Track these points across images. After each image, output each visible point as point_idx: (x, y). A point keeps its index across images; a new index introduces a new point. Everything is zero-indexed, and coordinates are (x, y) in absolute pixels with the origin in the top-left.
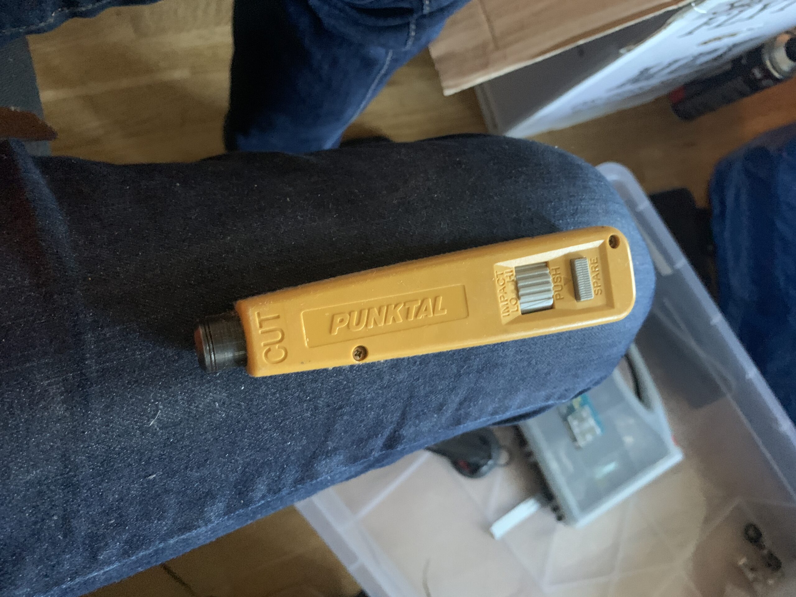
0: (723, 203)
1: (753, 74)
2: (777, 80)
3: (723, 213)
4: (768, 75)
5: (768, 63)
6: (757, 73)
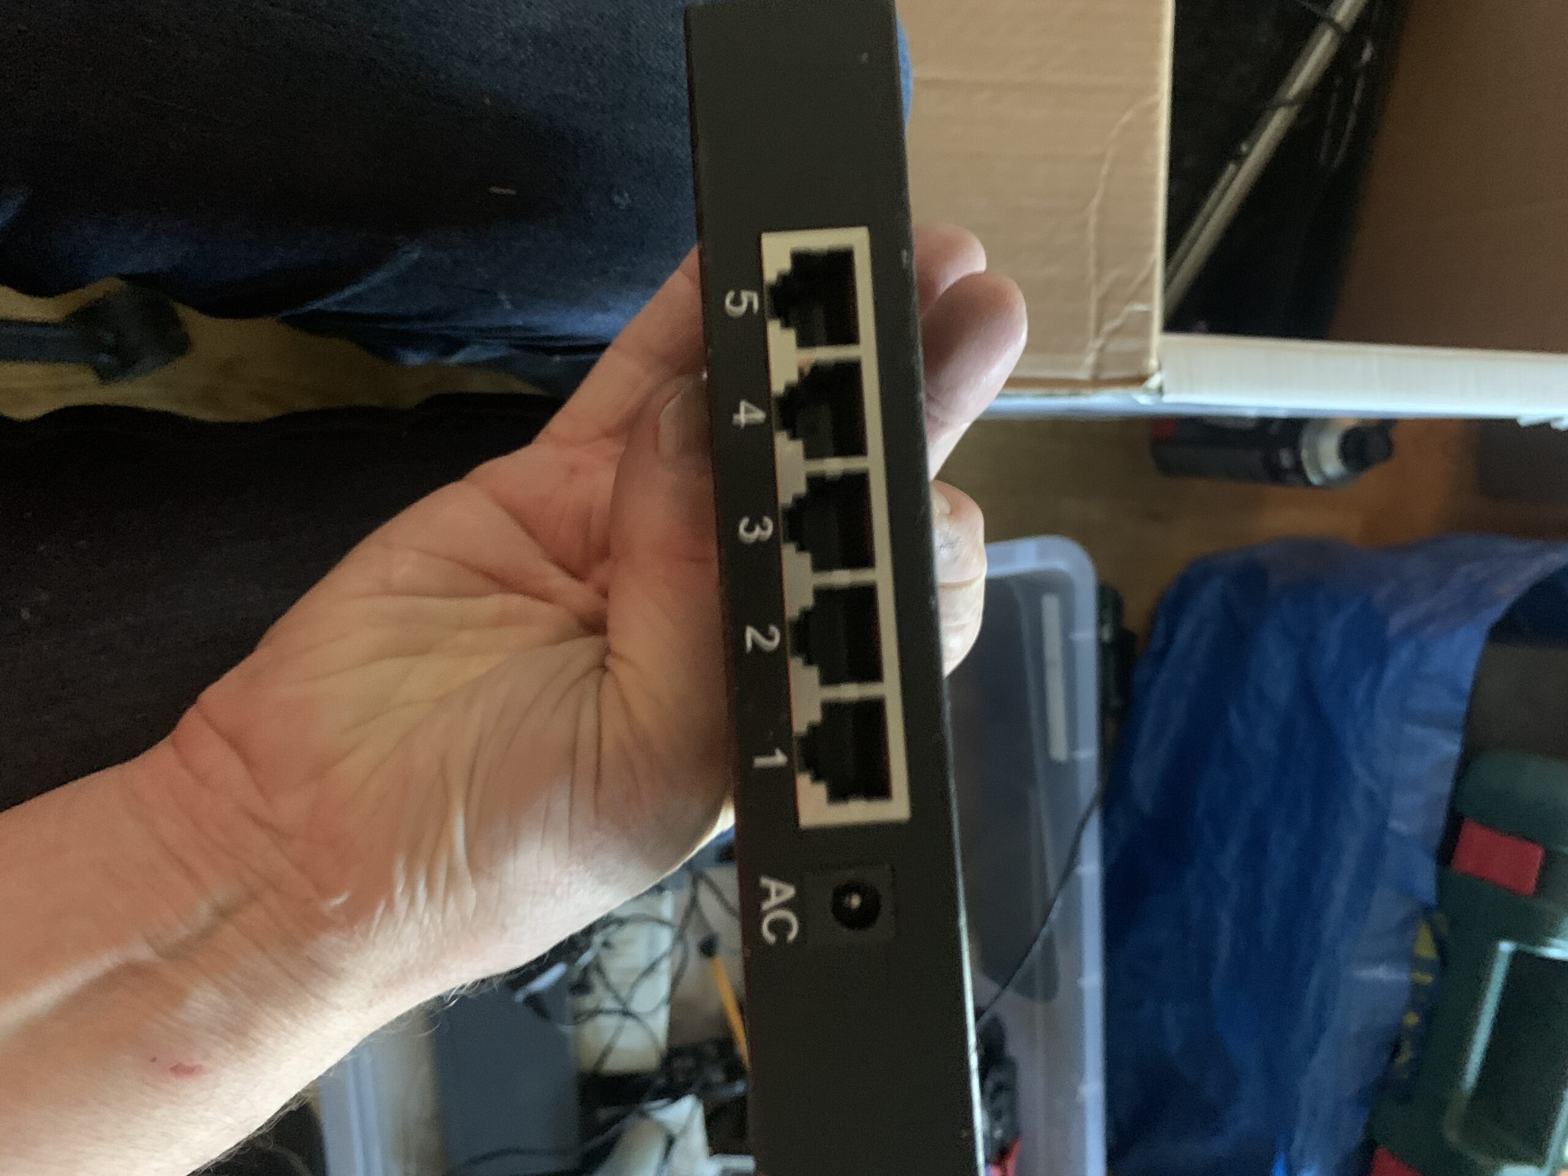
0: (1170, 636)
1: (1279, 458)
2: (1308, 484)
3: (1164, 653)
4: (1298, 468)
5: (1305, 454)
6: (1285, 459)
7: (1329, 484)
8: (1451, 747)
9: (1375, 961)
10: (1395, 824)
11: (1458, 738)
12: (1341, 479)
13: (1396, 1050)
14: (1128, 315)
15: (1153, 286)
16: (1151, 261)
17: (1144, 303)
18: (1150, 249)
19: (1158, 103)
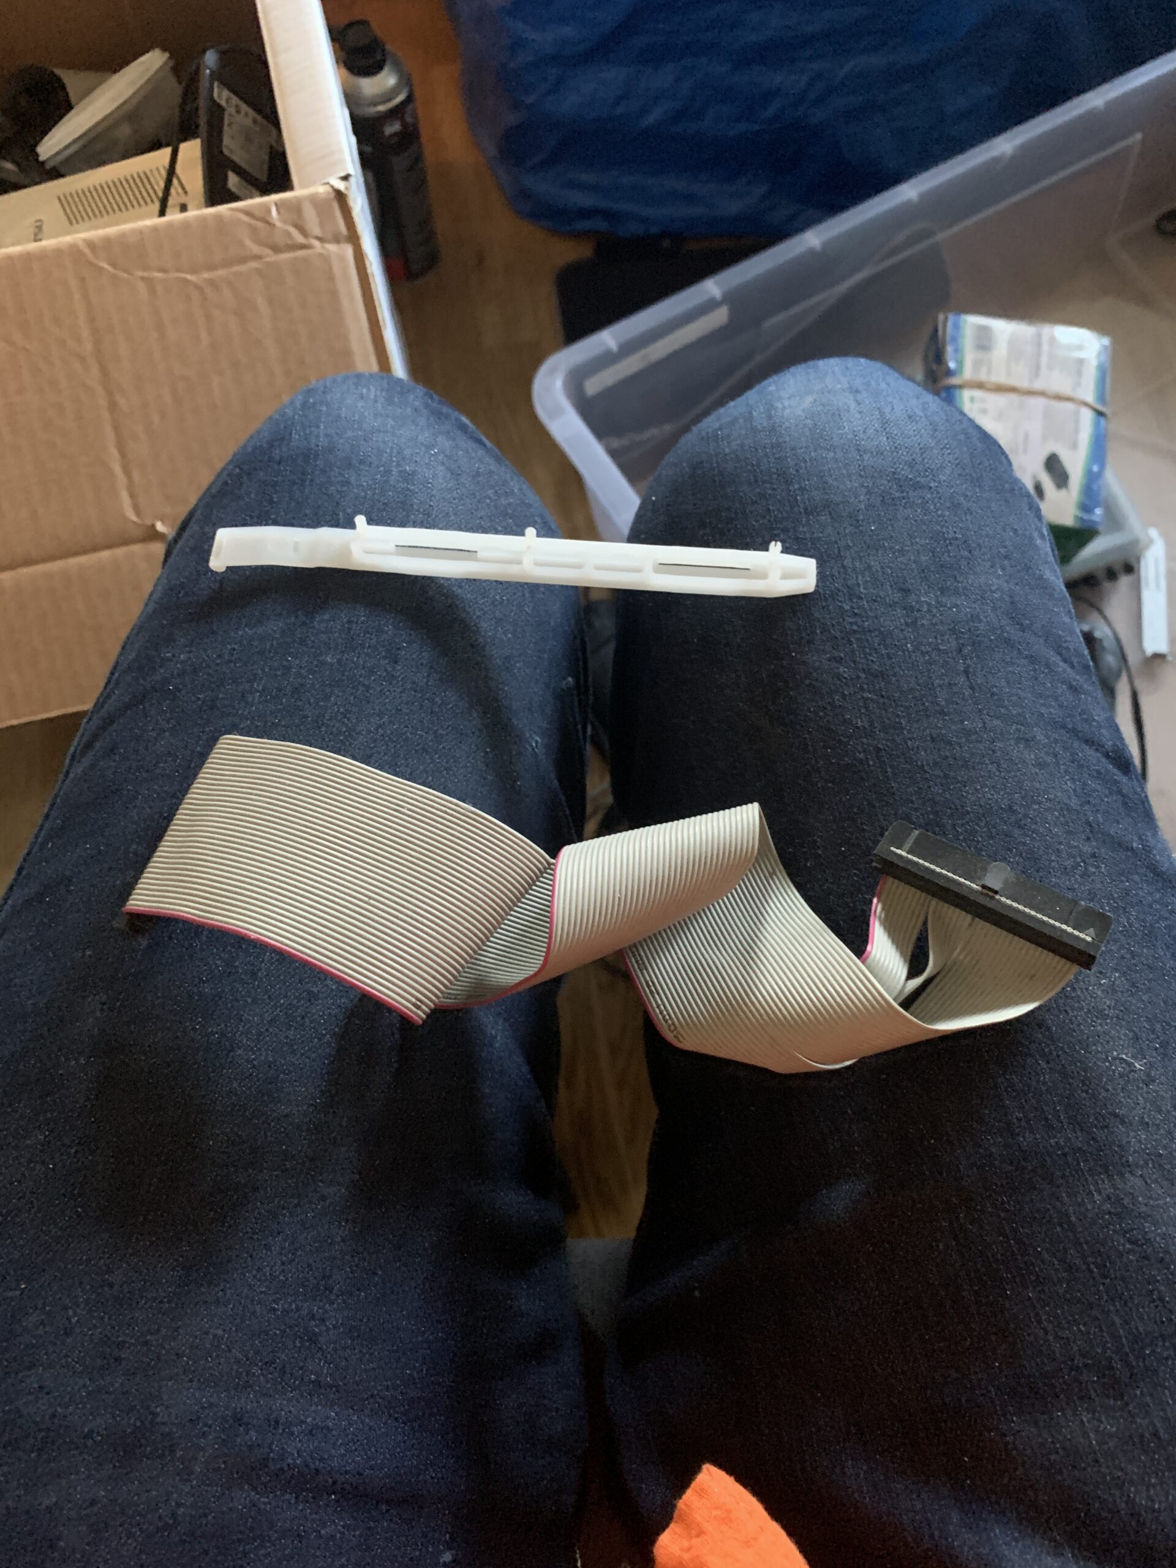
1: (391, 136)
2: (409, 99)
4: (396, 112)
5: (381, 108)
6: (392, 128)
7: (406, 80)
14: (285, 222)
15: (251, 206)
16: (229, 213)
17: (269, 211)
18: (219, 218)
19: (84, 240)
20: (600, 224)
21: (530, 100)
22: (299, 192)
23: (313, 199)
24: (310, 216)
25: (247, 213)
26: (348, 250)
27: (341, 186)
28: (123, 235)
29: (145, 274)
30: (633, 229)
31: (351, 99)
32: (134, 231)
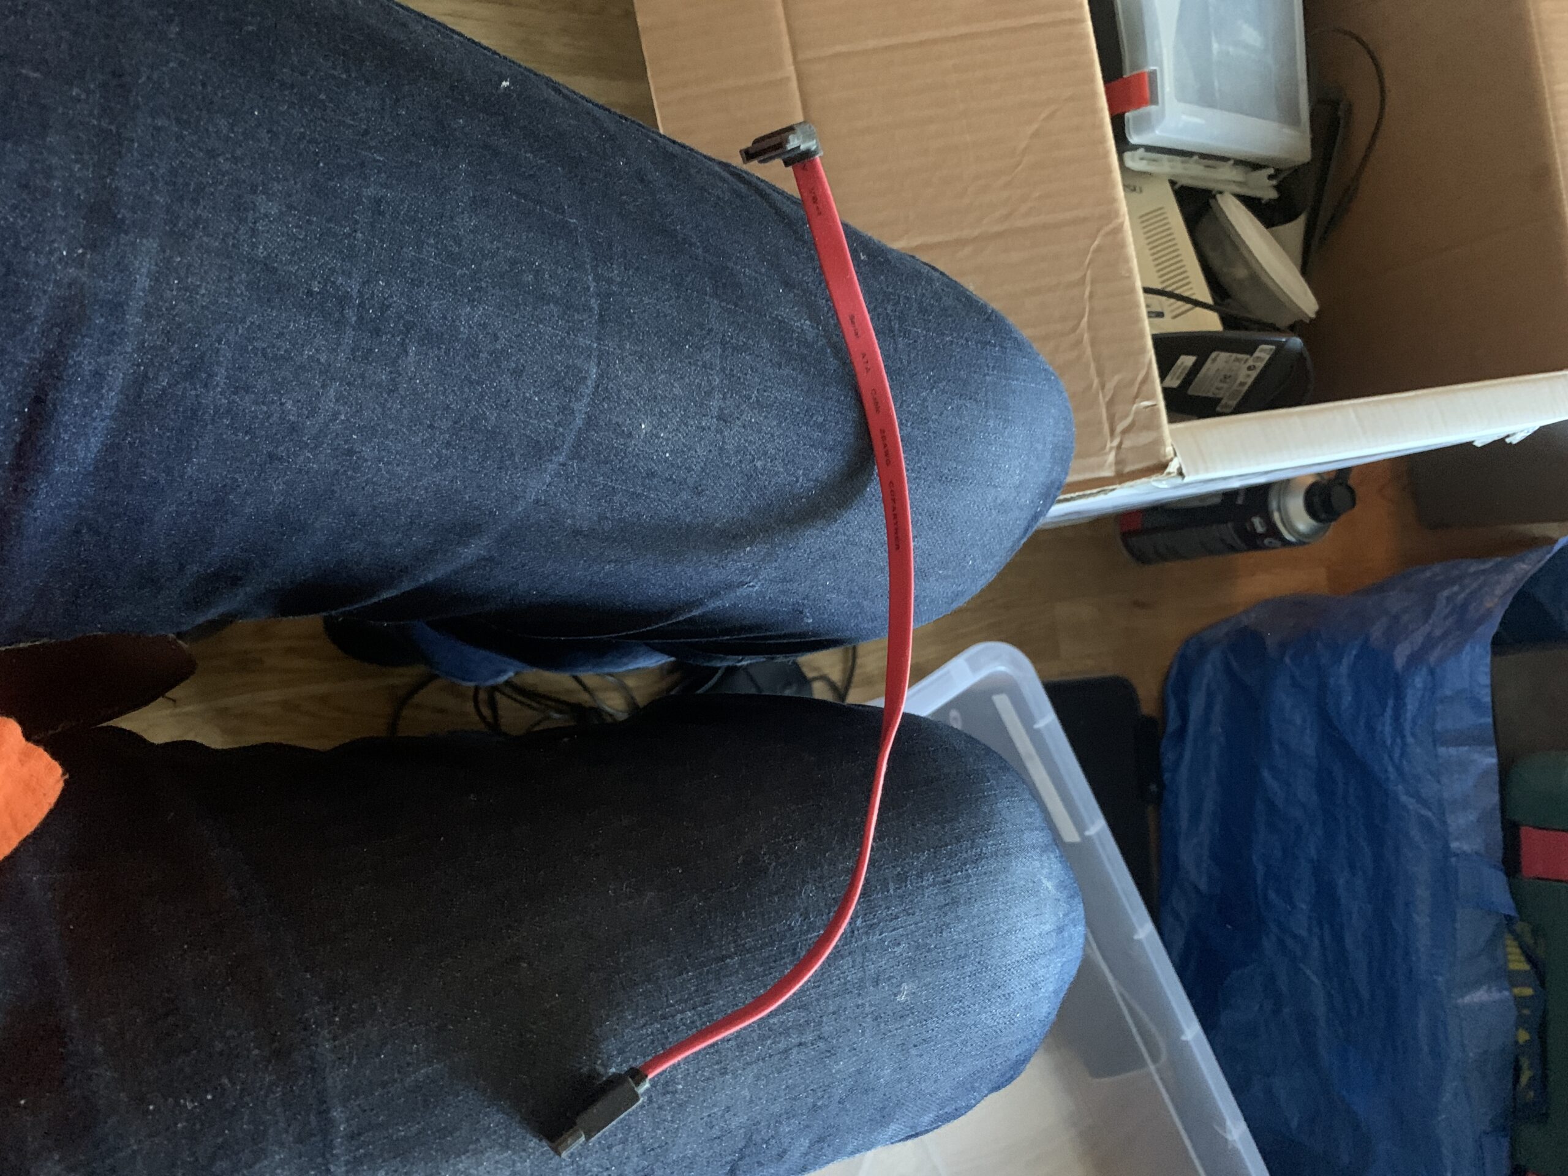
0: (1183, 714)
1: (1252, 525)
2: (1286, 543)
4: (1274, 532)
5: (1276, 516)
6: (1258, 524)
7: (1303, 541)
8: (1489, 760)
9: (1476, 984)
10: (1454, 845)
11: (1493, 749)
12: (1314, 534)
13: (1517, 1070)
14: (1137, 413)
15: (1153, 382)
16: (1147, 361)
17: (1148, 399)
18: (1143, 350)
19: (1122, 225)
20: (1173, 725)
21: (1287, 660)
22: (1166, 428)
23: (1159, 442)
24: (1144, 438)
25: (1147, 378)
26: (1108, 473)
27: (1173, 467)
28: (1127, 260)
29: (1088, 278)
30: (1169, 757)
31: (1284, 486)
32: (1130, 270)
